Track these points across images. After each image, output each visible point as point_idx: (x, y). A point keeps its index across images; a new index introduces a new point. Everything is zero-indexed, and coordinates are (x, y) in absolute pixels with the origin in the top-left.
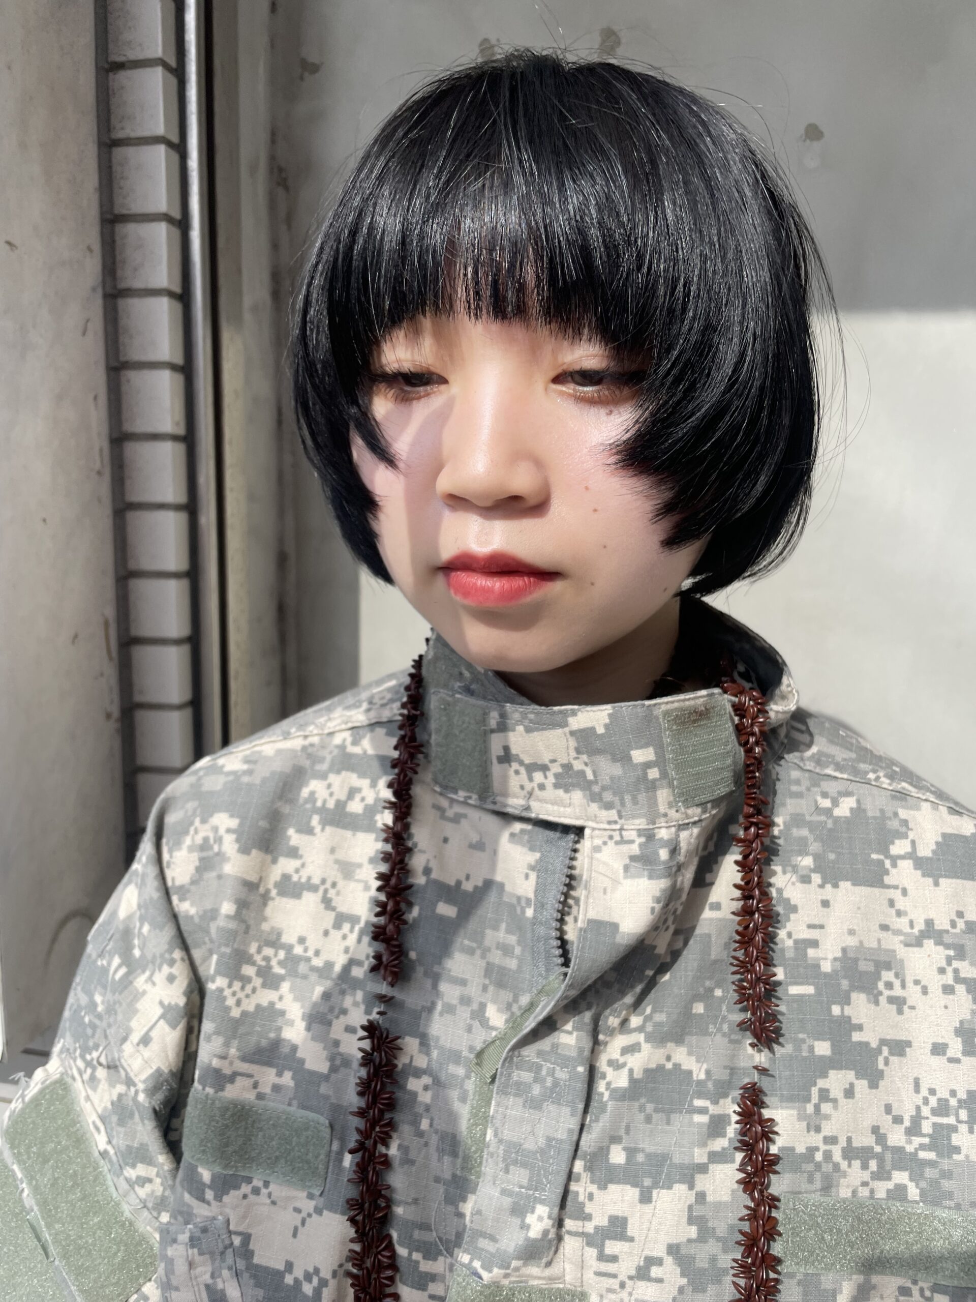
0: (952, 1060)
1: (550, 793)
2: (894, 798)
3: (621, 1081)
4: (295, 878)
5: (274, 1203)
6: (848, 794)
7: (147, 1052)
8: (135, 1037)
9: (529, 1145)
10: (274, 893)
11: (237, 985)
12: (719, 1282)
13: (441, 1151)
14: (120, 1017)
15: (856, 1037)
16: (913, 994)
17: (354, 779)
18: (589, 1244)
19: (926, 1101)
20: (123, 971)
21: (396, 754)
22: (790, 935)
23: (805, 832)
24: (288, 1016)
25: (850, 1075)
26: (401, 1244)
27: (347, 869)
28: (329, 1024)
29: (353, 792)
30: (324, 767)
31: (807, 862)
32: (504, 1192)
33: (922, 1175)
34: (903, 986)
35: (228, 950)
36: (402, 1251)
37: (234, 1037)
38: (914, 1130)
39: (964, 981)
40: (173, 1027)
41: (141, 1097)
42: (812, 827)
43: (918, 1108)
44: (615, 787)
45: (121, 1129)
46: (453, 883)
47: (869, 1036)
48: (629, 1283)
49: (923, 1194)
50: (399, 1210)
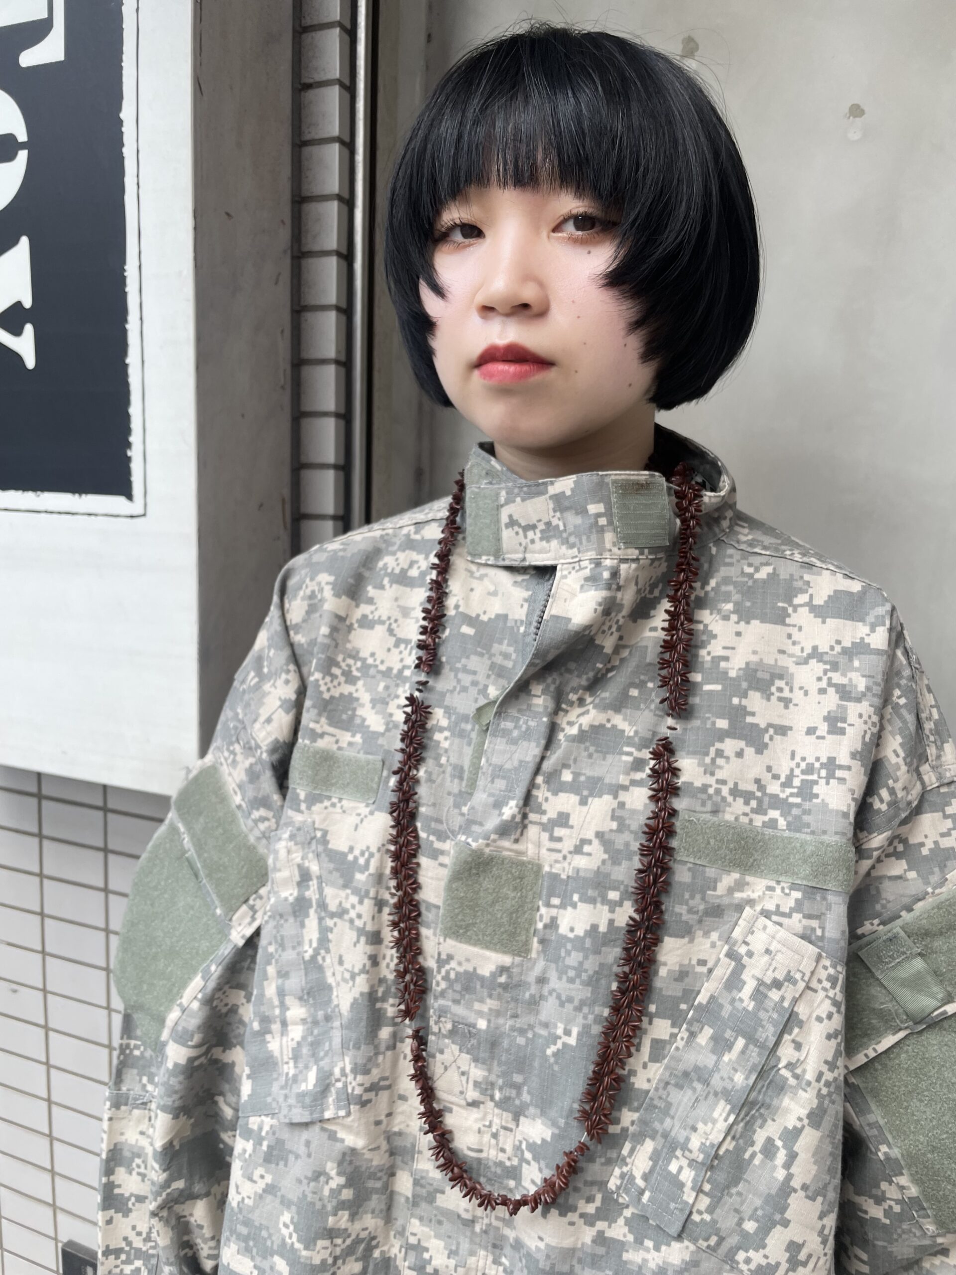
0: (818, 738)
1: (539, 545)
2: (802, 567)
3: (574, 731)
4: (371, 617)
5: (344, 812)
6: (767, 564)
7: (269, 728)
8: (262, 719)
9: (508, 766)
10: (356, 626)
11: (328, 679)
12: (630, 859)
13: (453, 776)
14: (253, 707)
15: (749, 719)
16: (797, 696)
17: (414, 556)
18: (544, 830)
19: (798, 765)
20: (256, 680)
21: (442, 536)
22: (709, 653)
23: (730, 588)
24: (361, 701)
25: (742, 744)
26: (423, 830)
27: (406, 612)
28: (387, 704)
29: (412, 564)
30: (396, 548)
31: (729, 606)
32: (490, 795)
33: (789, 813)
34: (791, 690)
35: (323, 656)
36: (423, 835)
37: (324, 710)
38: (788, 783)
39: (836, 686)
40: (287, 712)
41: (265, 756)
42: (735, 584)
43: (792, 770)
44: (577, 533)
45: (251, 786)
46: (474, 615)
47: (761, 721)
48: (569, 856)
49: (789, 825)
50: (422, 809)
